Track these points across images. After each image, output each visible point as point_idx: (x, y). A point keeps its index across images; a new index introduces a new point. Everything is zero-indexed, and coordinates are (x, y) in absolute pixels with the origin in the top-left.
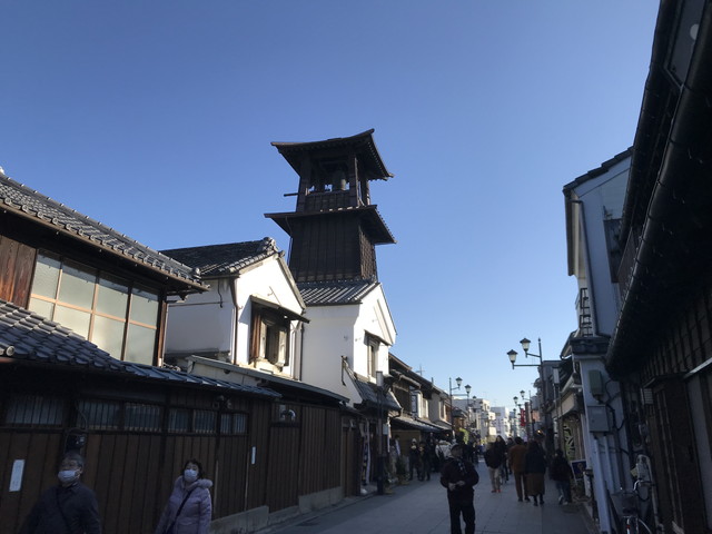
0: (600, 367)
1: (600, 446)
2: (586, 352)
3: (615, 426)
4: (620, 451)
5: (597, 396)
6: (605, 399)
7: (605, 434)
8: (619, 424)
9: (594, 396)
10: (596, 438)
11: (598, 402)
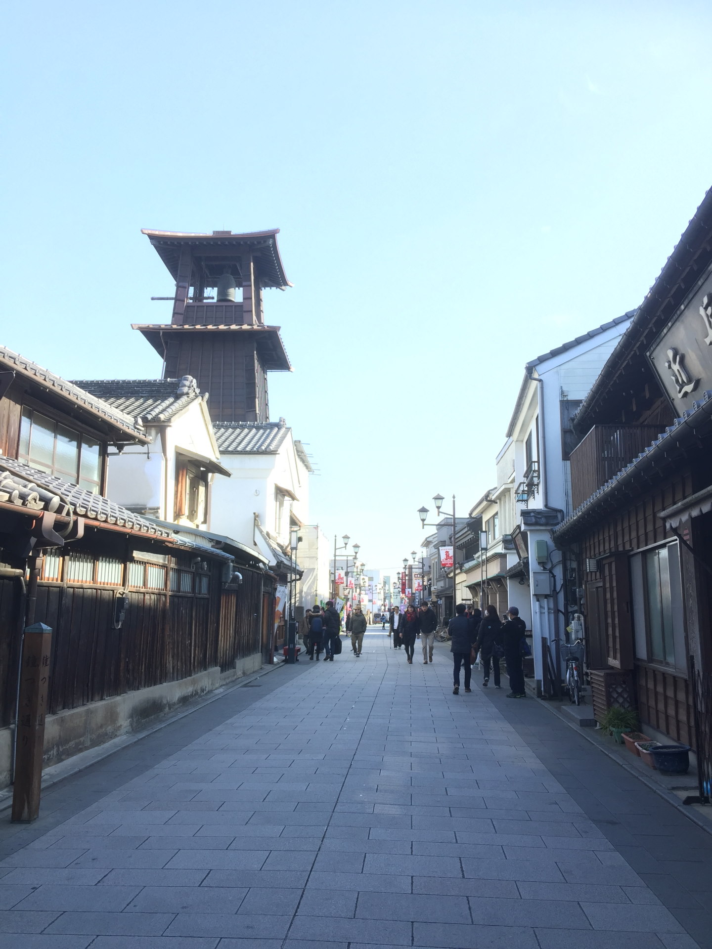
0: (546, 537)
1: (541, 607)
2: (536, 524)
3: (555, 590)
4: (557, 611)
5: (541, 563)
6: (549, 566)
7: (546, 596)
8: (558, 588)
9: (539, 563)
10: (538, 600)
11: (542, 568)
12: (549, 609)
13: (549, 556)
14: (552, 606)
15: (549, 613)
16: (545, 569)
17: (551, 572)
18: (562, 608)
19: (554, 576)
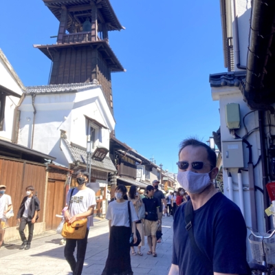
4: (255, 189)
5: (234, 131)
7: (240, 170)
9: (231, 131)
10: (230, 175)
11: (234, 137)
12: (243, 185)
13: (243, 122)
14: (247, 182)
15: (244, 190)
16: (237, 137)
17: (245, 141)
18: (260, 184)
19: (250, 147)
